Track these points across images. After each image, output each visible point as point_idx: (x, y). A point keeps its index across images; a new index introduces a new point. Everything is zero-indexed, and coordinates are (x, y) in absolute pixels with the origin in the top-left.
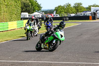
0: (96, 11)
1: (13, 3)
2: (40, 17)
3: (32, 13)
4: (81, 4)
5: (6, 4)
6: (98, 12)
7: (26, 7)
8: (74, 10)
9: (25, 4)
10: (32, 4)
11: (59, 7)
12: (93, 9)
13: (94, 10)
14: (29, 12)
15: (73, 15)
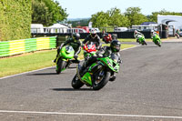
0: (167, 23)
1: (18, 6)
2: (65, 32)
3: (50, 25)
4: (139, 10)
5: (5, 8)
6: (169, 24)
7: (40, 14)
8: (126, 20)
9: (37, 8)
10: (49, 9)
11: (99, 14)
12: (161, 20)
13: (163, 21)
14: (44, 23)
15: (124, 29)
